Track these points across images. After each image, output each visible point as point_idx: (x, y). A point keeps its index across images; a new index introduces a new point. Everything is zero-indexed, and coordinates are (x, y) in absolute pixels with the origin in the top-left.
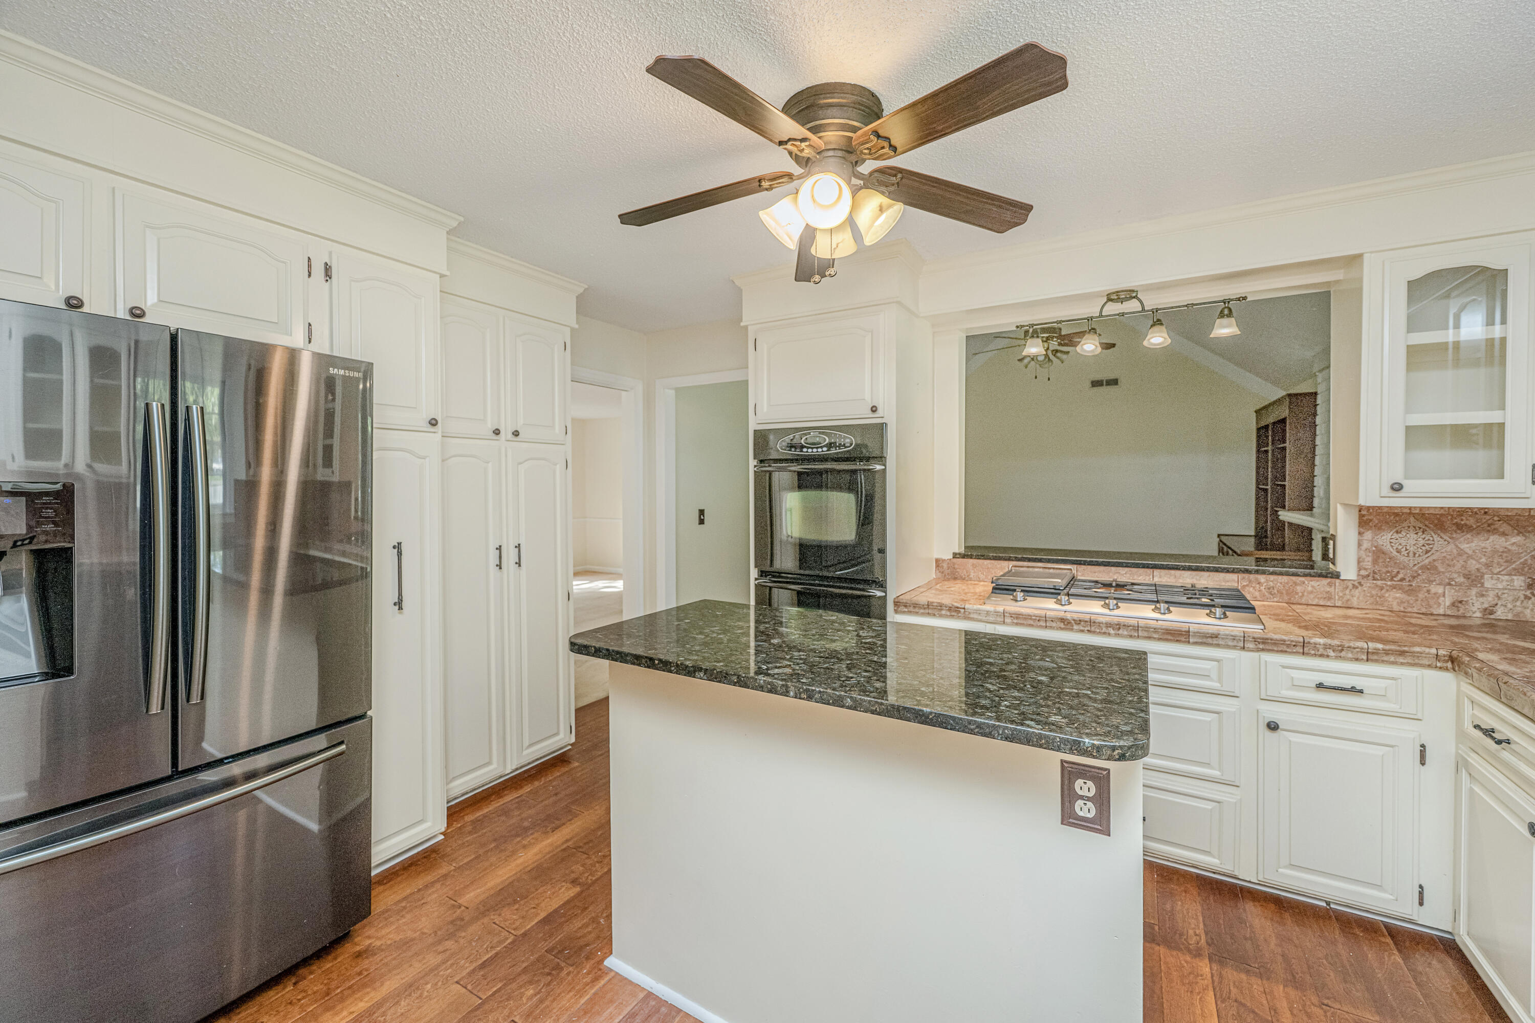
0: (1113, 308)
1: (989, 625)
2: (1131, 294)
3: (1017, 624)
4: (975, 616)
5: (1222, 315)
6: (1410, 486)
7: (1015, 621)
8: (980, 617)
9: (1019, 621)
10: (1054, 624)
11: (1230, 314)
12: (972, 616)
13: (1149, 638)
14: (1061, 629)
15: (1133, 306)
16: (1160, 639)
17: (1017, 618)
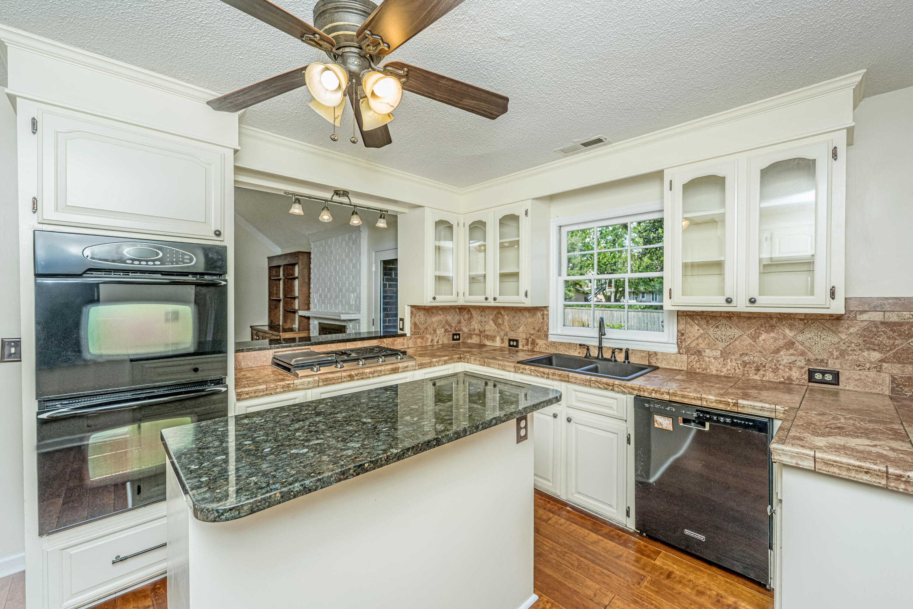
0: (336, 198)
1: (309, 391)
2: (345, 193)
3: (326, 385)
4: (301, 387)
5: (381, 217)
6: (438, 298)
7: (325, 383)
8: (304, 387)
9: (327, 383)
10: (345, 379)
11: (384, 218)
12: (298, 387)
13: (385, 375)
14: (349, 381)
15: (345, 200)
16: (389, 374)
17: (326, 381)
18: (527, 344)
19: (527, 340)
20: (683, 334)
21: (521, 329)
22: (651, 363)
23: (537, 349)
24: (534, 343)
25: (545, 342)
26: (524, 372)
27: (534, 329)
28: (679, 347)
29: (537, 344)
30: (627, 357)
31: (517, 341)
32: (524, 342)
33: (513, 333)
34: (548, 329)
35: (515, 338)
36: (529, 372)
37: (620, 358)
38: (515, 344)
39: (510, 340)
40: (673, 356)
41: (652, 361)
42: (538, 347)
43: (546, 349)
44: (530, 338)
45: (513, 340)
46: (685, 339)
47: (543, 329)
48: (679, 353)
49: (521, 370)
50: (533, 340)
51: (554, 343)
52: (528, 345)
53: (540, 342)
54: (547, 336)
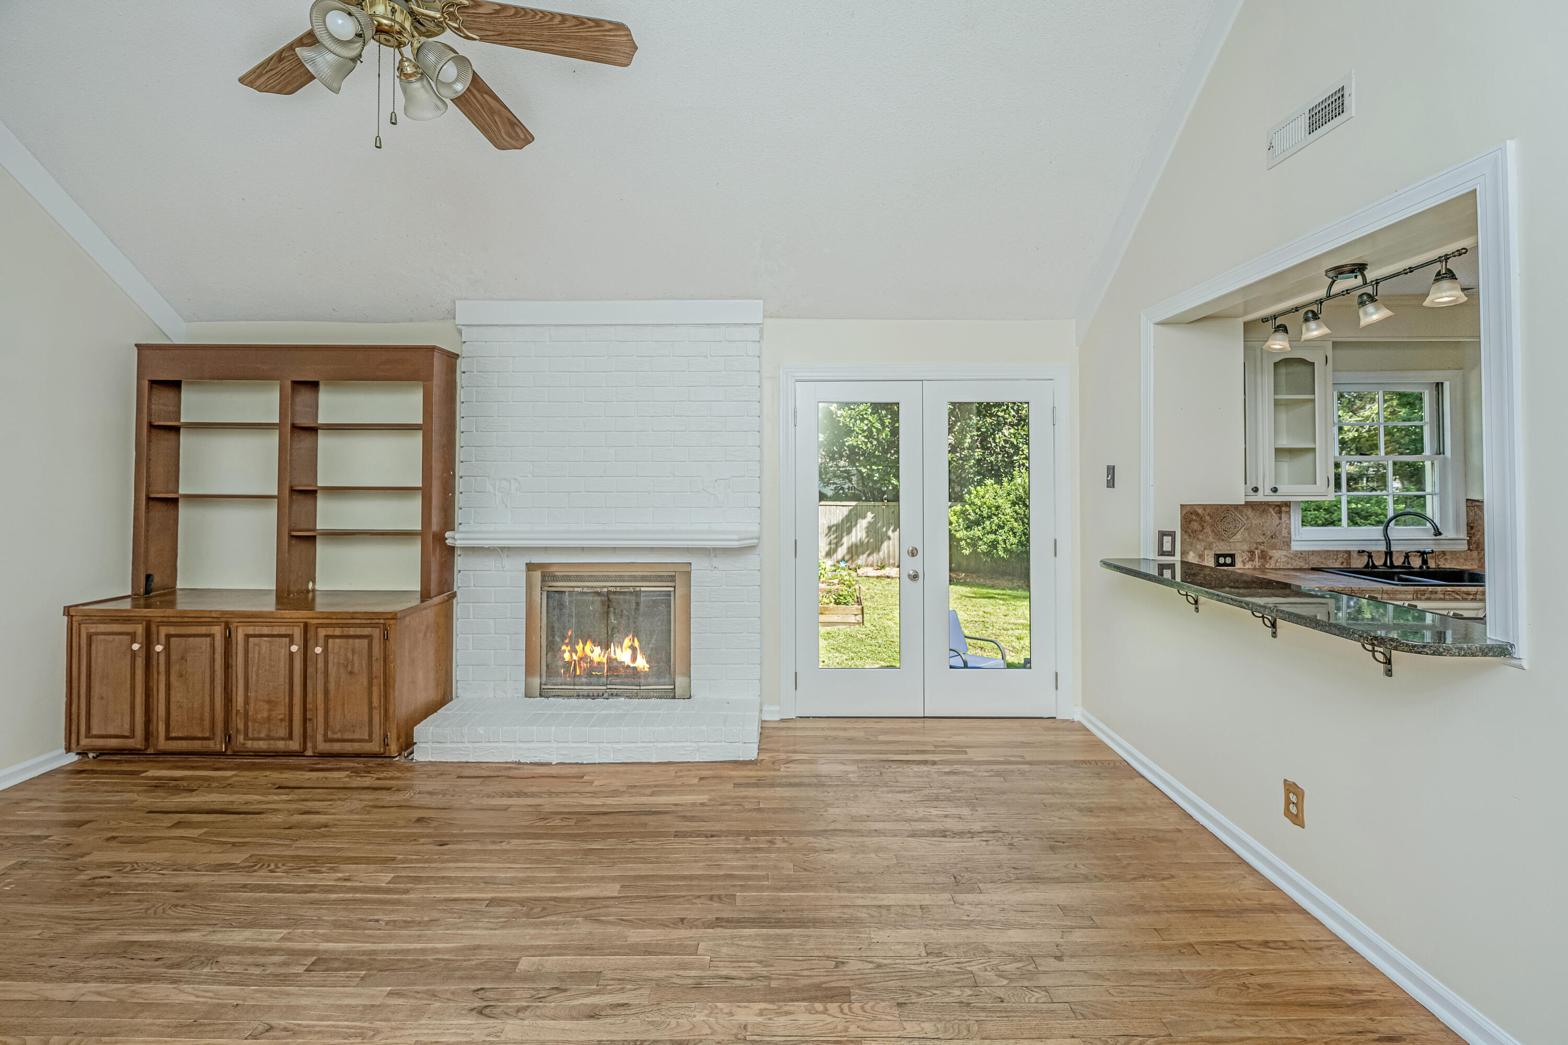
18: (1251, 560)
19: (1252, 553)
20: (1472, 528)
21: (1238, 536)
22: (1438, 565)
23: (1271, 564)
24: (1264, 556)
25: (1285, 553)
26: (1433, 596)
27: (1264, 534)
28: (1469, 543)
29: (1271, 558)
30: (1425, 562)
31: (1232, 556)
32: (1246, 556)
33: (1222, 543)
34: (1289, 533)
35: (1227, 552)
36: (1442, 596)
37: (1416, 563)
38: (1229, 560)
39: (1218, 556)
40: (1463, 554)
41: (1440, 563)
42: (1272, 562)
43: (1288, 564)
44: (1256, 549)
45: (1225, 556)
46: (1474, 534)
47: (1281, 533)
48: (1469, 549)
49: (1427, 595)
50: (1262, 551)
51: (1301, 553)
52: (1253, 561)
53: (1277, 554)
54: (1288, 544)
